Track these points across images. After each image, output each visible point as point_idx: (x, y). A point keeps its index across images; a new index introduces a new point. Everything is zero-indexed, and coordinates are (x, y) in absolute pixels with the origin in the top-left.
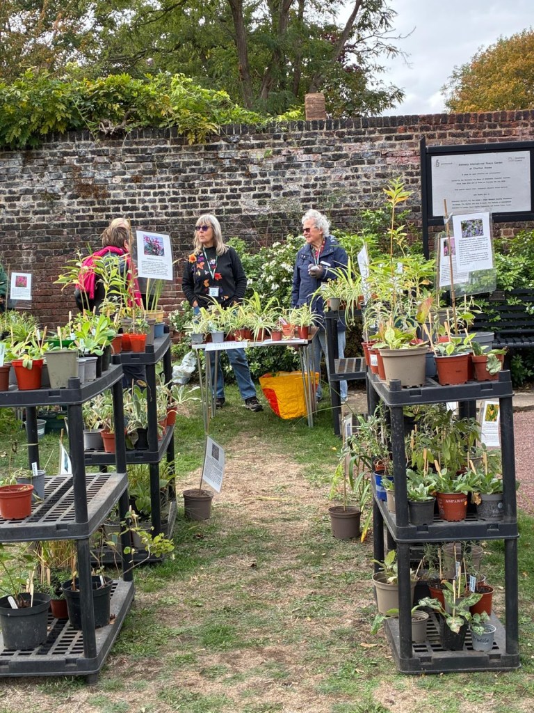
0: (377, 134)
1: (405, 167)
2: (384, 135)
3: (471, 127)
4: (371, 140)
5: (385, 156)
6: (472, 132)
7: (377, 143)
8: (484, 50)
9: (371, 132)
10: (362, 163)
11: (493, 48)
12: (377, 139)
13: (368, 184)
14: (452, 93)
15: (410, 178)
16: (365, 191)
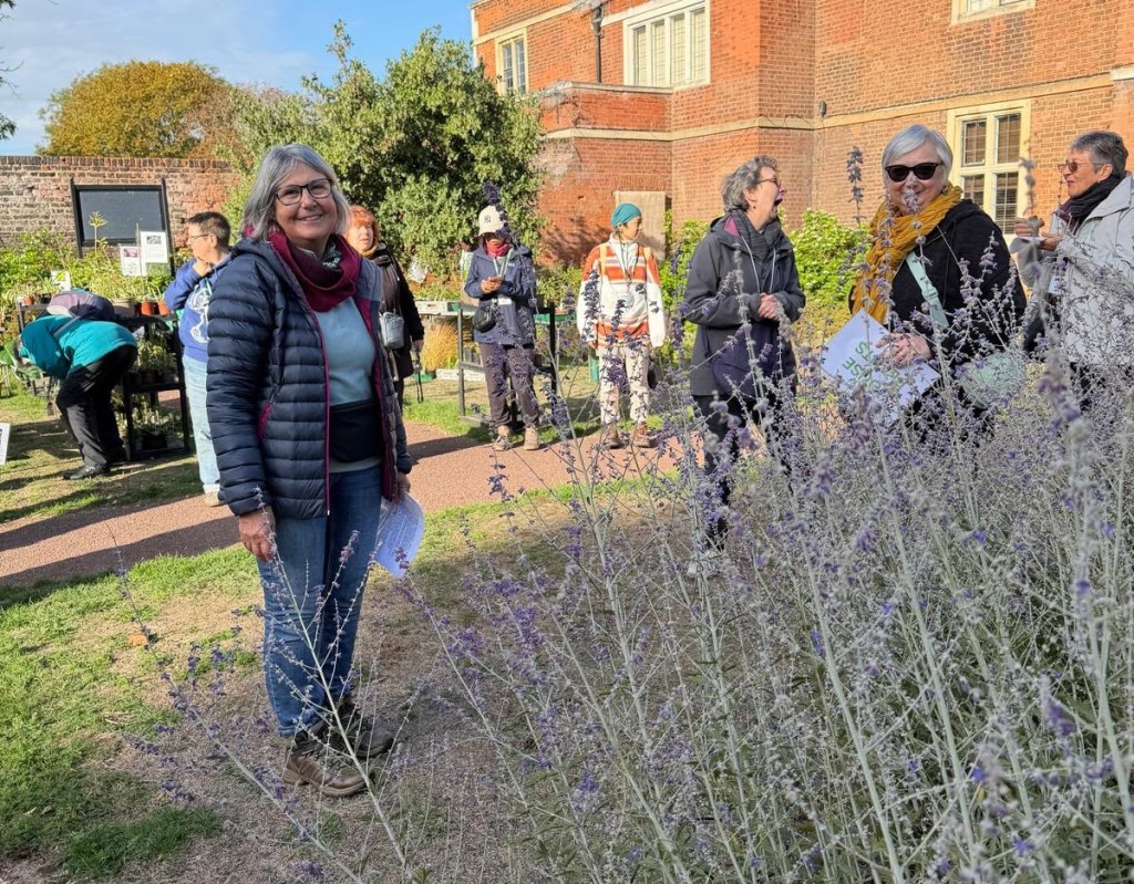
0: (22, 170)
1: (52, 200)
2: (30, 172)
3: (106, 169)
4: (18, 175)
5: (31, 189)
6: (107, 173)
7: (23, 178)
8: (85, 75)
9: (16, 169)
10: (12, 193)
11: (95, 74)
12: (24, 174)
13: (17, 211)
14: (52, 118)
15: (55, 208)
16: (16, 217)
